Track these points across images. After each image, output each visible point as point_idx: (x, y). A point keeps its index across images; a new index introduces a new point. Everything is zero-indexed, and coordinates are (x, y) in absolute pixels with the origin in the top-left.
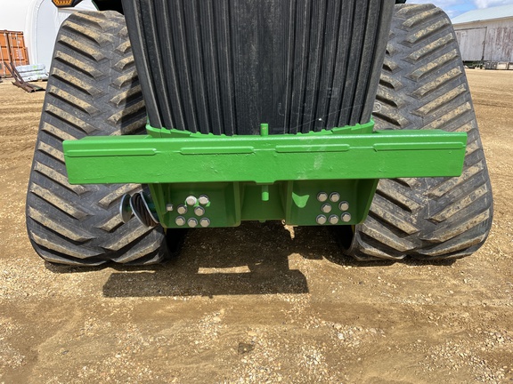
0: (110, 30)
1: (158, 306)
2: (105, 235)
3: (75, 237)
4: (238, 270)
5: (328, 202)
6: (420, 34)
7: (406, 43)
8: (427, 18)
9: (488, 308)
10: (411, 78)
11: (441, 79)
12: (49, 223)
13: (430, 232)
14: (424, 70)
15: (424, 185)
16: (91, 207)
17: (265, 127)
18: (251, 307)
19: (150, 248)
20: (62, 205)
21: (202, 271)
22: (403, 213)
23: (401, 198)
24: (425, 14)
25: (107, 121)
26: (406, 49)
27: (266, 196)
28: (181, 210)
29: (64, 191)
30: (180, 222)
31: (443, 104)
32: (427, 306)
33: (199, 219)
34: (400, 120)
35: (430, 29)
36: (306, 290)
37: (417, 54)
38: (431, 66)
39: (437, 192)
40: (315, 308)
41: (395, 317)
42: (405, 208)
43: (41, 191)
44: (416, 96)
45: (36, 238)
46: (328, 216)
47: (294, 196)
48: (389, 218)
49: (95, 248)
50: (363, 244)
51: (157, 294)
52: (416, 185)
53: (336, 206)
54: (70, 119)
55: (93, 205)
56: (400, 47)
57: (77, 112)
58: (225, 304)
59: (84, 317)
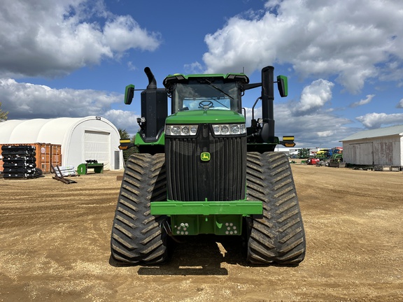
0: (147, 162)
1: (163, 278)
2: (142, 247)
3: (130, 246)
4: (197, 267)
5: (229, 226)
6: (274, 165)
7: (269, 169)
8: (278, 159)
9: (305, 281)
10: (271, 183)
11: (283, 184)
12: (121, 240)
13: (280, 248)
14: (276, 180)
15: (276, 227)
16: (137, 234)
17: (206, 199)
18: (202, 279)
19: (161, 252)
20: (127, 233)
21: (181, 267)
22: (267, 239)
23: (266, 232)
24: (278, 157)
25: (146, 199)
26: (269, 171)
27: (207, 220)
28: (179, 228)
29: (127, 227)
30: (178, 232)
31: (284, 194)
32: (279, 280)
33: (185, 231)
34: (266, 200)
35: (279, 163)
36: (227, 274)
37: (273, 173)
38: (279, 178)
39: (281, 230)
40: (230, 279)
41: (264, 283)
42: (268, 237)
43: (118, 227)
44: (273, 190)
45: (114, 247)
46: (229, 231)
47: (217, 223)
48: (261, 240)
49: (137, 253)
50: (252, 253)
51: (162, 274)
52: (272, 227)
53: (232, 227)
54: (131, 198)
55: (139, 233)
56: (267, 170)
57: (133, 195)
58: (192, 278)
59: (133, 280)
